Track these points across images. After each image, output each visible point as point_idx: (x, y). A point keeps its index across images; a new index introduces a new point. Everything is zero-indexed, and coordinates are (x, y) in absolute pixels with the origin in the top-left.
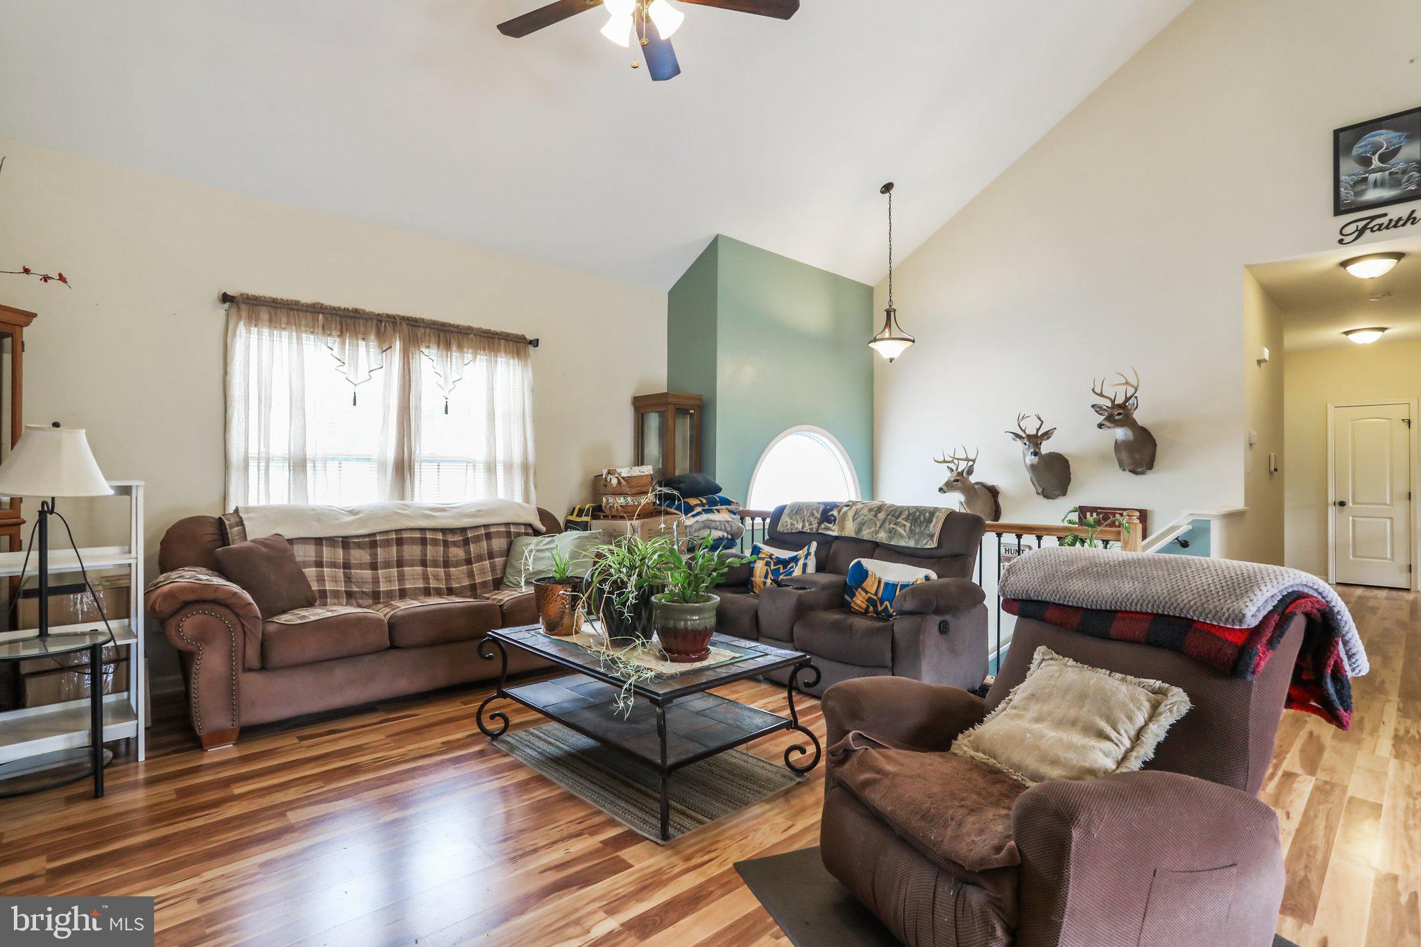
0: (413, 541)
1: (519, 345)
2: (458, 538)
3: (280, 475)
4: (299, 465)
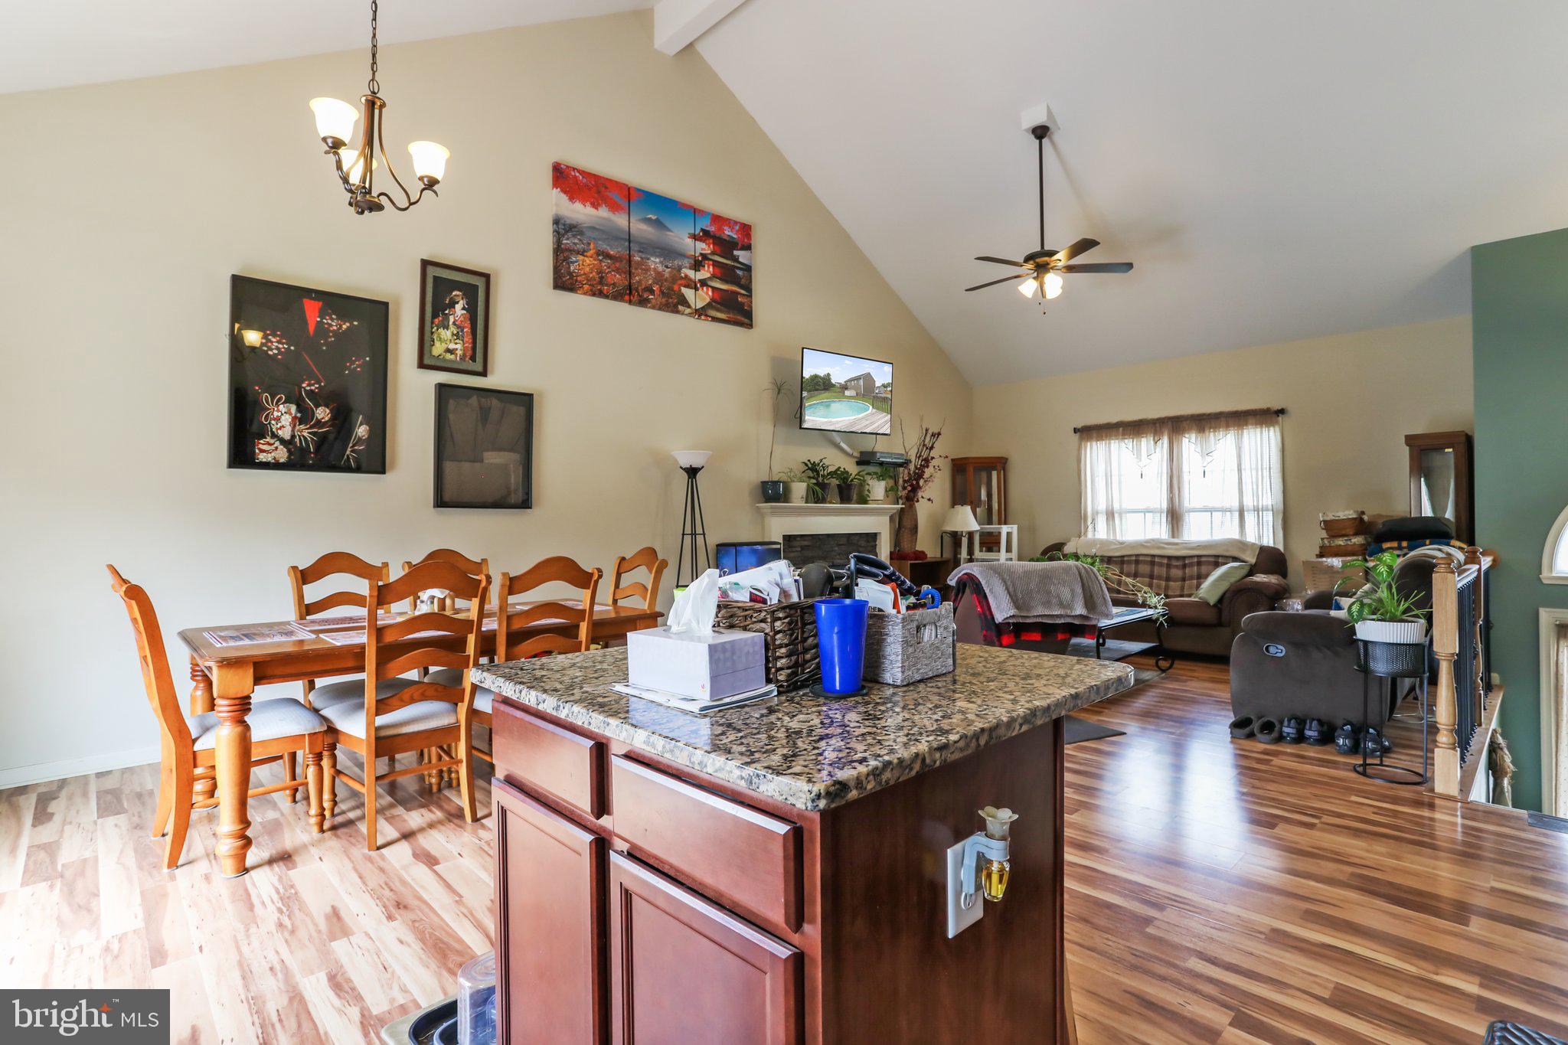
0: (1145, 562)
1: (1266, 416)
2: (1179, 563)
3: (1101, 522)
4: (1110, 515)
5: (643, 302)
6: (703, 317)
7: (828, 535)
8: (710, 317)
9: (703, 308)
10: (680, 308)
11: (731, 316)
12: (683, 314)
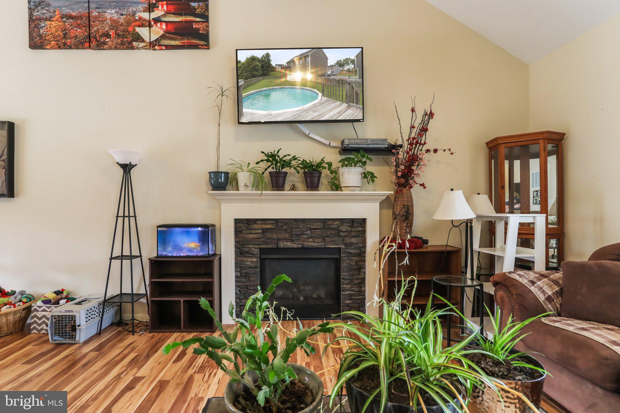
5: (100, 46)
6: (156, 47)
7: (296, 220)
8: (163, 46)
9: (156, 41)
10: (135, 44)
11: (186, 41)
12: (138, 48)
